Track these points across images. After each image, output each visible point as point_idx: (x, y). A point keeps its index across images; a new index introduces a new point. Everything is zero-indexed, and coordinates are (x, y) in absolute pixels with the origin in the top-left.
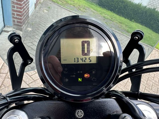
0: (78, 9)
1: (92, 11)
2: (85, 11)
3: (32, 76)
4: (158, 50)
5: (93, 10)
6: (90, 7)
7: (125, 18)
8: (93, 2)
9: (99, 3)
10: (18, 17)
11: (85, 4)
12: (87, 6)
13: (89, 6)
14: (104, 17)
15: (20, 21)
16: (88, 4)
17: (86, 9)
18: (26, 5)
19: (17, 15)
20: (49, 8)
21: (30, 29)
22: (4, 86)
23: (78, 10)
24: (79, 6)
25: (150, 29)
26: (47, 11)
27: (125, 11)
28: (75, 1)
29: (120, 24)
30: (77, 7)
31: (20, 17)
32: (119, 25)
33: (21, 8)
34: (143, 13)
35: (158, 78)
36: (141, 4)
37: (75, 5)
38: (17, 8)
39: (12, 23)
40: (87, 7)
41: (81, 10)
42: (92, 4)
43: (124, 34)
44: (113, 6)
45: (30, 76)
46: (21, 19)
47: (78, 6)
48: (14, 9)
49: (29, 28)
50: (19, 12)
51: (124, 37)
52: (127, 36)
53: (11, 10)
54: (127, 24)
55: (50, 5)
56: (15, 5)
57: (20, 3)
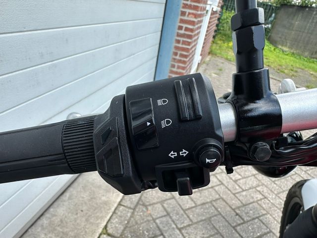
0: (278, 71)
1: (312, 74)
2: (295, 74)
5: (314, 73)
6: (306, 68)
8: (313, 58)
11: (292, 62)
12: (298, 66)
13: (303, 65)
16: (302, 62)
17: (296, 72)
18: (190, 63)
20: (221, 70)
23: (278, 73)
24: (280, 66)
26: (216, 75)
28: (271, 58)
30: (275, 68)
37: (270, 64)
38: (179, 67)
40: (298, 68)
41: (284, 73)
42: (310, 62)
47: (276, 65)
48: (173, 69)
53: (168, 71)
55: (221, 65)
56: (176, 64)
57: (185, 59)
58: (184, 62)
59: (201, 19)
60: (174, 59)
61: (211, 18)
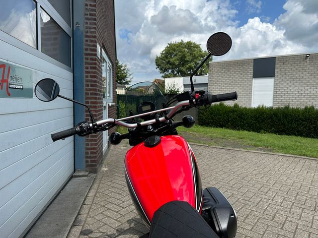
3: (119, 212)
4: (317, 159)
7: (249, 131)
9: (200, 122)
10: (92, 155)
14: (211, 137)
15: (95, 159)
18: (100, 141)
19: (92, 153)
21: (106, 169)
22: (87, 224)
25: (296, 136)
27: (243, 122)
29: (241, 140)
31: (95, 155)
32: (239, 141)
33: (96, 145)
34: (271, 118)
35: (317, 190)
36: (263, 106)
39: (84, 164)
43: (250, 151)
44: (221, 120)
45: (116, 212)
46: (95, 157)
48: (88, 147)
49: (104, 169)
50: (94, 149)
51: (249, 153)
52: (255, 151)
53: (84, 149)
54: (252, 138)
56: (90, 143)
57: (95, 138)
58: (95, 140)
59: (101, 112)
60: (88, 140)
61: (109, 111)
